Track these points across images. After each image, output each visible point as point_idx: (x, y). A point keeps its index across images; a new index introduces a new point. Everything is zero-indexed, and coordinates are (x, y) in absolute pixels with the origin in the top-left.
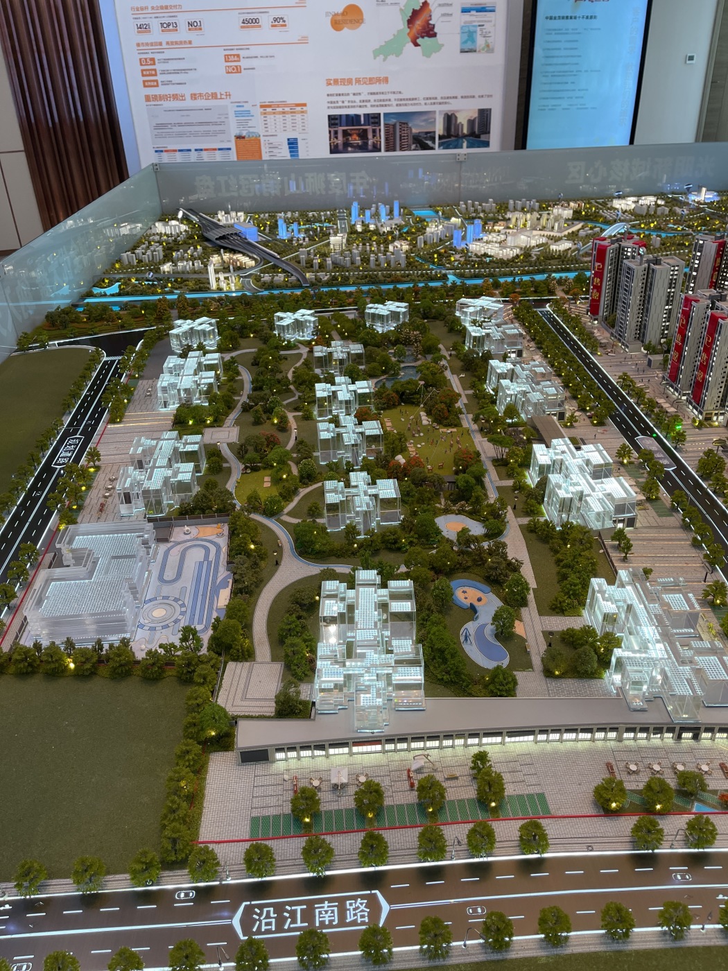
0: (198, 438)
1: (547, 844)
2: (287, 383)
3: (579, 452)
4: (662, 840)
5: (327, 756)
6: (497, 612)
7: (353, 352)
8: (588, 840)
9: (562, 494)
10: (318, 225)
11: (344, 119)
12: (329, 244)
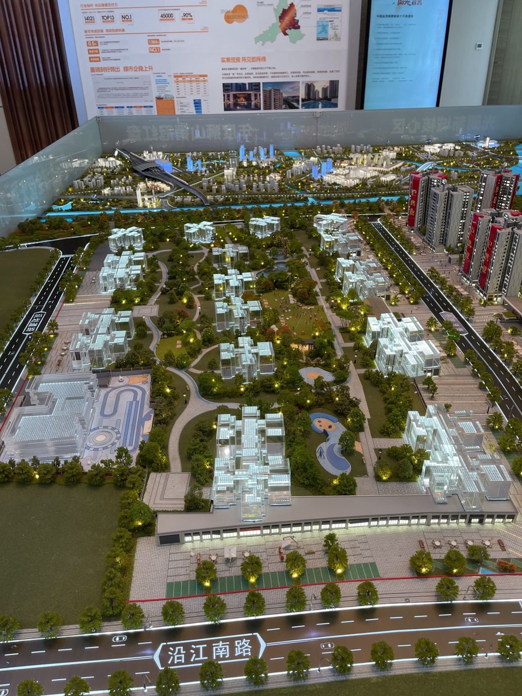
0: (129, 313)
1: (377, 598)
2: (194, 274)
3: (400, 323)
4: (457, 594)
5: (222, 539)
6: (342, 435)
7: (240, 252)
8: (407, 595)
9: (388, 352)
10: (215, 161)
11: (234, 86)
12: (223, 175)
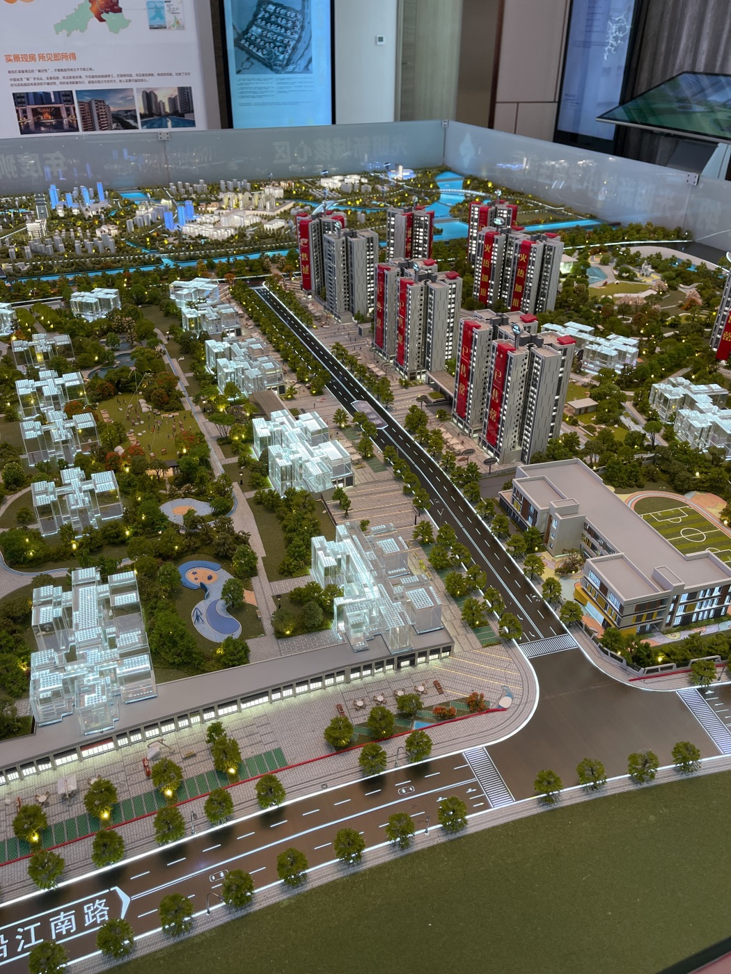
1: (284, 794)
3: (298, 422)
4: (385, 761)
5: (54, 768)
6: (225, 586)
7: (59, 344)
8: (323, 780)
9: (283, 463)
10: (12, 211)
11: (31, 97)
12: (26, 231)
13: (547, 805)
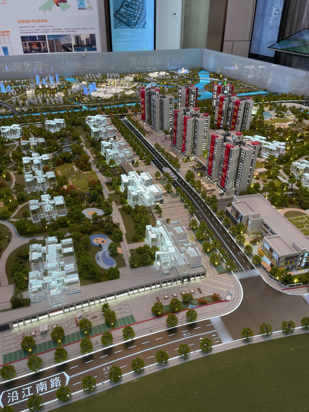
1: (134, 334)
2: (9, 158)
3: (140, 176)
4: (177, 322)
5: (38, 321)
6: (109, 245)
7: (40, 142)
9: (134, 194)
10: (20, 86)
11: (28, 38)
12: (26, 94)
13: (247, 342)
